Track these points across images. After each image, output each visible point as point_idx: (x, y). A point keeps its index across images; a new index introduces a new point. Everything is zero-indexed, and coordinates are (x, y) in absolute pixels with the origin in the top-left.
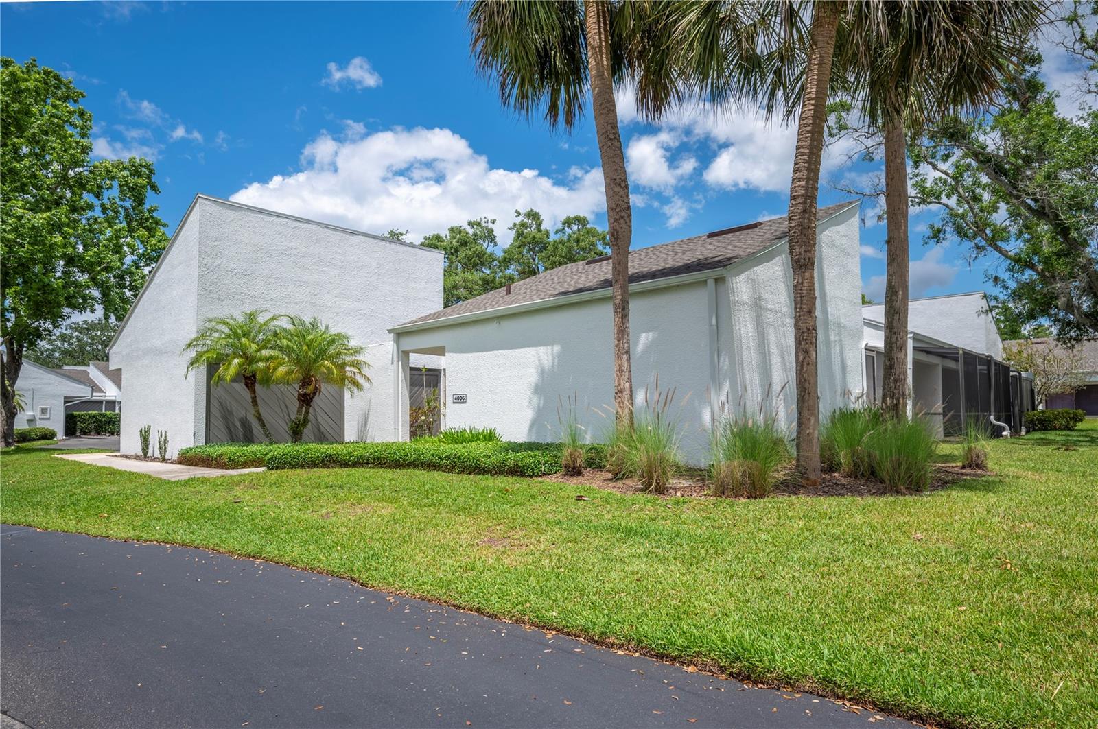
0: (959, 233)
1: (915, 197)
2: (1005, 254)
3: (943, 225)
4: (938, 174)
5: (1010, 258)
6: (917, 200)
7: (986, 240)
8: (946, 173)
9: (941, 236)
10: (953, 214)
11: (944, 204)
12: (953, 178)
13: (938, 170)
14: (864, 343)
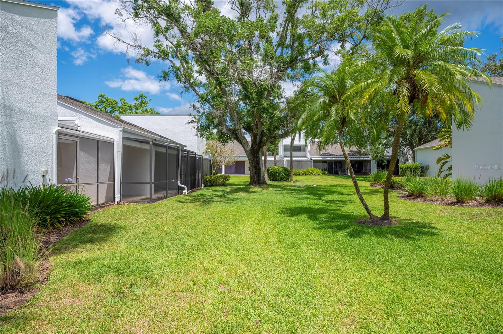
0: (177, 78)
1: (156, 53)
2: (197, 93)
3: (169, 71)
4: (168, 43)
5: (199, 96)
6: (157, 55)
7: (189, 84)
8: (172, 43)
9: (167, 77)
10: (175, 67)
11: (170, 60)
12: (176, 47)
13: (168, 40)
14: (56, 129)
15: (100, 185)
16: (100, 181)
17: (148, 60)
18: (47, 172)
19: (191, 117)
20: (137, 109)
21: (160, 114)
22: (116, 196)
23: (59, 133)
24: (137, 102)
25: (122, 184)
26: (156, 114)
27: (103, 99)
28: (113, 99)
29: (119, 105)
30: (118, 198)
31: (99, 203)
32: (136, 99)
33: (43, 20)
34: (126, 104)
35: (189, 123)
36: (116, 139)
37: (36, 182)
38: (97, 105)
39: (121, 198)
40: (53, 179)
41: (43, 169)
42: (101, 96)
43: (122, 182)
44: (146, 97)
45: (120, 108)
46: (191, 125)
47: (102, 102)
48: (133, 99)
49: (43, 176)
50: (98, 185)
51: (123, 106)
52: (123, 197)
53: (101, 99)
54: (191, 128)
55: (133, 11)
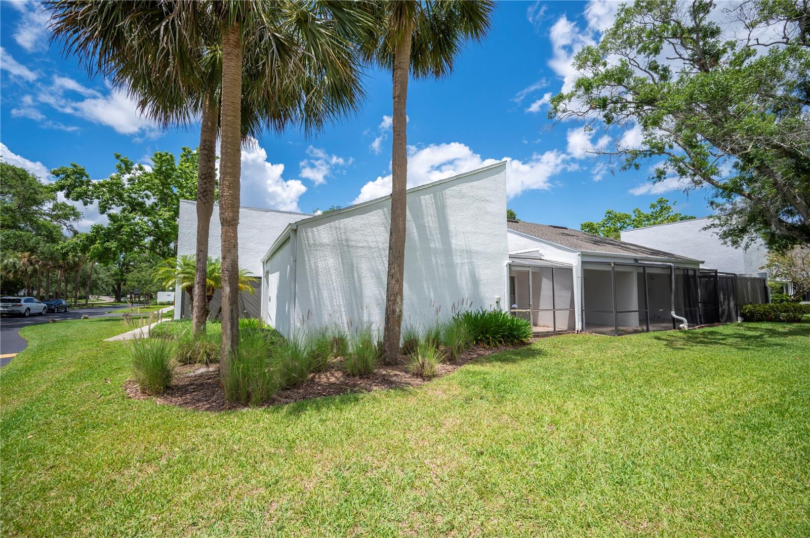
2: (715, 184)
5: (719, 187)
7: (701, 175)
10: (674, 160)
11: (667, 153)
12: (673, 133)
14: (508, 261)
15: (556, 312)
16: (556, 308)
17: (637, 163)
18: (500, 299)
19: (711, 219)
20: (656, 218)
21: (695, 218)
22: (577, 324)
23: (510, 266)
24: (654, 211)
25: (584, 312)
26: (689, 219)
27: (611, 215)
28: (622, 212)
29: (633, 217)
30: (578, 326)
31: (557, 330)
32: (653, 206)
33: (494, 177)
34: (642, 215)
35: (705, 229)
36: (574, 264)
37: (489, 307)
38: (604, 223)
39: (584, 327)
40: (505, 307)
41: (497, 297)
42: (608, 213)
43: (583, 309)
44: (667, 201)
45: (634, 221)
46: (713, 230)
47: (610, 218)
48: (649, 207)
49: (497, 302)
50: (554, 312)
51: (638, 219)
52: (586, 326)
53: (609, 216)
54: (712, 236)
55: (605, 119)
